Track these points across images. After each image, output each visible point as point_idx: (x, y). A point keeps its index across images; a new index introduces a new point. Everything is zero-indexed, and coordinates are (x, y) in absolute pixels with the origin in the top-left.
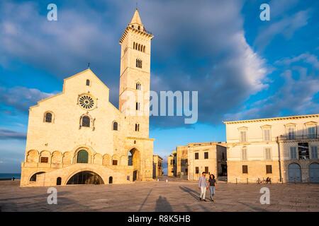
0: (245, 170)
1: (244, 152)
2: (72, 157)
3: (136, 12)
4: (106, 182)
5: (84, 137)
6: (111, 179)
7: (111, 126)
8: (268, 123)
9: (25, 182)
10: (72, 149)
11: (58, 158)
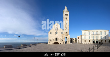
0: (85, 41)
1: (85, 37)
2: (55, 40)
3: (66, 6)
4: (59, 44)
5: (57, 36)
6: (60, 43)
7: (61, 33)
8: (90, 31)
9: (48, 44)
10: (55, 38)
11: (53, 40)
